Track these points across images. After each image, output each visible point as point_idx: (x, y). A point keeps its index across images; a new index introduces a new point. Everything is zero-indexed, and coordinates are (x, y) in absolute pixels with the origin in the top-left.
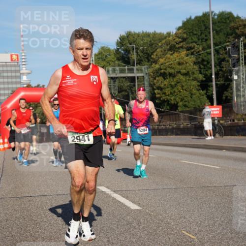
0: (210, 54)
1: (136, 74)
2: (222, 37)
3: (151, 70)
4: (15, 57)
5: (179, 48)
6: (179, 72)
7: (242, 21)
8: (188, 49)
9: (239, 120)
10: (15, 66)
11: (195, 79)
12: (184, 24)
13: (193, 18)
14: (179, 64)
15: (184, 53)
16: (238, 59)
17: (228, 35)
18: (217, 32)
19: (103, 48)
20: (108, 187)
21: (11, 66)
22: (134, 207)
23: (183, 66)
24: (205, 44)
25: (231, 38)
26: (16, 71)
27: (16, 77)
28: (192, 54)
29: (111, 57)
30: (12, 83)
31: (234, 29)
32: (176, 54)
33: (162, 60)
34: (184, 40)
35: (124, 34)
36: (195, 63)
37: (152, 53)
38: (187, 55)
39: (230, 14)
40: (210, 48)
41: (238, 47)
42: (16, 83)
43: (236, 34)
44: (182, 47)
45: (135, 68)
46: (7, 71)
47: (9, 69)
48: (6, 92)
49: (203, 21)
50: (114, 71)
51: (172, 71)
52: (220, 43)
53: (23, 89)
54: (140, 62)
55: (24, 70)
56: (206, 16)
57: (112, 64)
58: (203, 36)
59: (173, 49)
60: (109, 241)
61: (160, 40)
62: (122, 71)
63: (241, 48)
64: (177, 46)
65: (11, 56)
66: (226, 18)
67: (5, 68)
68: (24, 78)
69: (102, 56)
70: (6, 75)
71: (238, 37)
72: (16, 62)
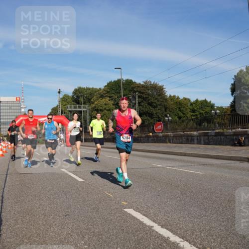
1: (82, 109)
2: (127, 92)
3: (90, 107)
4: (18, 99)
5: (105, 96)
6: (105, 109)
7: (137, 84)
8: (110, 97)
9: (135, 135)
10: (18, 103)
12: (108, 84)
13: (113, 81)
14: (105, 104)
15: (108, 99)
16: (135, 104)
17: (130, 91)
18: (125, 89)
19: (65, 95)
20: (66, 170)
21: (16, 103)
22: (80, 180)
23: (108, 106)
24: (118, 95)
25: (132, 93)
26: (18, 106)
27: (18, 109)
28: (112, 100)
29: (70, 100)
30: (16, 112)
31: (133, 88)
32: (104, 100)
33: (96, 103)
34: (108, 92)
35: (76, 88)
36: (113, 105)
37: (91, 99)
38: (109, 100)
39: (131, 80)
41: (135, 97)
42: (18, 112)
44: (107, 96)
45: (82, 106)
46: (14, 106)
48: (13, 117)
49: (118, 83)
50: (71, 107)
51: (101, 108)
52: (126, 95)
53: (22, 116)
54: (85, 103)
55: (22, 106)
56: (119, 81)
57: (70, 104)
58: (118, 91)
59: (102, 97)
60: (66, 198)
61: (96, 92)
62: (75, 107)
63: (137, 98)
65: (16, 98)
66: (129, 83)
67: (13, 105)
68: (23, 110)
69: (65, 99)
70: (13, 108)
71: (135, 92)
72: (18, 101)
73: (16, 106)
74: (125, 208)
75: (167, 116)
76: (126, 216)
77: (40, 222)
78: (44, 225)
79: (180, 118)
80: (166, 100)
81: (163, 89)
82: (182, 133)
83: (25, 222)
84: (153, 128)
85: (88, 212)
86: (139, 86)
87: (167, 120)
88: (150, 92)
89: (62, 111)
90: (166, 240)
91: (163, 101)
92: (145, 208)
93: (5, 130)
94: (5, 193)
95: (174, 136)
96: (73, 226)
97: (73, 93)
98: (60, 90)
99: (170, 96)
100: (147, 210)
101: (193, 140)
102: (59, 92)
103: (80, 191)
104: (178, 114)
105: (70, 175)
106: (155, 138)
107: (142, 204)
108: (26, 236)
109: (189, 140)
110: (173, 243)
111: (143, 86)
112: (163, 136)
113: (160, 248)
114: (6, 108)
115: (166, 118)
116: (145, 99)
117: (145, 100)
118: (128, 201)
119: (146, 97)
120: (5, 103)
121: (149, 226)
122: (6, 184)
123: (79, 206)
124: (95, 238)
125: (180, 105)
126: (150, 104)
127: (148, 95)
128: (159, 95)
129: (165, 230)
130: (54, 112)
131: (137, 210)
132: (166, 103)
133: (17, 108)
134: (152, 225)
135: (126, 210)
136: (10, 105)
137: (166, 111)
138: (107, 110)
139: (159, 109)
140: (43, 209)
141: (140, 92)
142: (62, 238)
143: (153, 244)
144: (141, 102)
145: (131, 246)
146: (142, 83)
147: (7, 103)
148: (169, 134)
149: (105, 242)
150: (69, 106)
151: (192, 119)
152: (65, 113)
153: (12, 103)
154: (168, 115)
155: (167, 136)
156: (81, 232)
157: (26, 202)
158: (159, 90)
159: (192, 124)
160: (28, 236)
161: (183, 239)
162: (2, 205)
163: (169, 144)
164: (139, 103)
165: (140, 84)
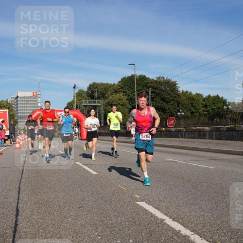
0: (135, 95)
1: (97, 104)
2: (141, 87)
3: (105, 102)
4: (35, 94)
5: (119, 92)
6: (119, 104)
7: (150, 80)
8: (124, 92)
10: (35, 98)
11: (127, 108)
12: (122, 80)
13: (126, 77)
14: (119, 100)
15: (122, 94)
18: (138, 85)
19: (80, 90)
20: (80, 162)
21: (33, 98)
22: (94, 173)
23: (121, 101)
24: (132, 91)
25: (145, 88)
26: (35, 101)
27: (35, 104)
28: (126, 95)
29: (85, 95)
30: (33, 107)
31: (146, 84)
32: (118, 95)
33: (110, 98)
34: (122, 88)
35: (91, 83)
36: (127, 100)
37: (106, 94)
38: (123, 96)
39: (145, 76)
40: (135, 92)
41: (148, 93)
42: (35, 107)
43: (147, 86)
44: (121, 91)
45: (97, 101)
47: (32, 99)
48: (30, 111)
49: (131, 79)
50: (86, 102)
51: (115, 103)
52: (140, 90)
53: (39, 110)
54: (99, 98)
55: (39, 101)
56: (133, 76)
57: (85, 98)
58: (131, 86)
59: (116, 92)
60: (81, 190)
61: (110, 87)
62: (90, 102)
63: (150, 93)
64: (118, 90)
65: (33, 93)
66: (143, 78)
67: (30, 99)
68: (39, 104)
69: (80, 94)
70: (30, 102)
71: (148, 88)
72: (35, 96)
73: (33, 101)
74: (137, 201)
75: (179, 112)
76: (139, 209)
77: (55, 213)
78: (59, 216)
79: (192, 113)
80: (179, 95)
81: (176, 84)
82: (194, 128)
83: (41, 213)
84: (166, 123)
85: (101, 204)
86: (152, 81)
87: (180, 116)
88: (163, 87)
89: (77, 105)
90: (178, 233)
91: (176, 97)
92: (157, 202)
93: (22, 123)
94: (22, 185)
95: (186, 131)
96: (87, 217)
97: (88, 88)
98: (75, 85)
99: (183, 92)
100: (159, 204)
101: (205, 135)
102: (74, 88)
103: (94, 183)
104: (191, 110)
105: (84, 169)
106: (168, 133)
107: (154, 197)
108: (41, 226)
109: (201, 135)
110: (184, 236)
111: (156, 82)
112: (176, 131)
113: (171, 240)
114: (23, 102)
115: (179, 113)
116: (158, 94)
117: (158, 96)
118: (141, 194)
119: (159, 93)
120: (23, 98)
121: (160, 219)
122: (23, 177)
123: (92, 198)
124: (108, 230)
125: (192, 100)
126: (163, 100)
127: (161, 90)
128: (172, 91)
129: (176, 223)
130: (70, 106)
131: (149, 203)
132: (178, 99)
133: (34, 102)
134: (163, 218)
135: (138, 203)
136: (27, 100)
137: (178, 106)
138: (121, 105)
139: (172, 105)
140: (58, 201)
141: (153, 88)
142: (76, 229)
143: (164, 237)
144: (154, 97)
145: (143, 238)
146: (155, 79)
147: (24, 97)
148: (182, 128)
149: (118, 233)
150: (84, 101)
151: (205, 115)
152: (80, 108)
153: (29, 98)
154: (181, 110)
155: (179, 131)
156: (95, 224)
157: (42, 193)
158: (172, 86)
159: (204, 119)
160: (43, 226)
161: (194, 232)
162: (19, 196)
163: (181, 139)
164: (152, 98)
165: (153, 79)
